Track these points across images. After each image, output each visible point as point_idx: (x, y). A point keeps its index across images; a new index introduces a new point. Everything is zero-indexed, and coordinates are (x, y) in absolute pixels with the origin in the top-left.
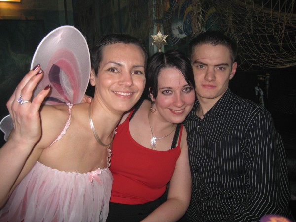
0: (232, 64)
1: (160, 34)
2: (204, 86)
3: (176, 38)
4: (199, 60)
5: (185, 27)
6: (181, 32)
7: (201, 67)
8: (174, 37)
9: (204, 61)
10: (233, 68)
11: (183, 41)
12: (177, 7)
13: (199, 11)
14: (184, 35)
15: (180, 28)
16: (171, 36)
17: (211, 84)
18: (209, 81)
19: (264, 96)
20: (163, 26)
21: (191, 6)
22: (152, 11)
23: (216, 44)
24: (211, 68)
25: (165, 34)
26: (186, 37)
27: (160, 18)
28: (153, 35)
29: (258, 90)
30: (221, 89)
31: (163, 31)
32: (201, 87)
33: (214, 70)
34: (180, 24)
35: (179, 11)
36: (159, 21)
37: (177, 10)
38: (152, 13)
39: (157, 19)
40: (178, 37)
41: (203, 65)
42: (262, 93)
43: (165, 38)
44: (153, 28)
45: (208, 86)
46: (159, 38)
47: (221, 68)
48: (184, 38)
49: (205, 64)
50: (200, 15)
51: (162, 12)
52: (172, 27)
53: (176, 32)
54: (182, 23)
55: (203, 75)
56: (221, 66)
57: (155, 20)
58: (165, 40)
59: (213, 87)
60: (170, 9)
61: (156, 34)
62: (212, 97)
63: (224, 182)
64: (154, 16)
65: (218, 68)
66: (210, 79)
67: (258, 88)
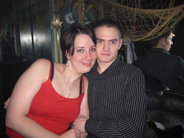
0: (120, 39)
1: (57, 21)
2: (103, 54)
3: (68, 24)
4: (99, 38)
5: (74, 16)
6: (71, 20)
7: (101, 42)
8: (67, 23)
9: (102, 38)
10: (121, 42)
11: (73, 25)
12: (68, 3)
13: (82, 6)
14: (73, 22)
15: (70, 17)
16: (65, 22)
17: (107, 53)
18: (106, 51)
19: (124, 59)
20: (60, 16)
21: (77, 3)
22: (52, 6)
23: (109, 27)
24: (107, 43)
25: (61, 21)
26: (74, 23)
27: (57, 11)
28: (53, 21)
29: (120, 56)
30: (113, 56)
31: (59, 19)
32: (101, 55)
33: (109, 44)
34: (70, 15)
35: (70, 6)
36: (56, 13)
37: (68, 5)
38: (52, 8)
39: (55, 11)
40: (69, 23)
41: (101, 40)
42: (123, 58)
43: (61, 24)
44: (52, 17)
45: (105, 54)
46: (57, 24)
47: (113, 42)
48: (73, 24)
49: (103, 40)
50: (83, 8)
51: (59, 7)
52: (65, 17)
53: (67, 20)
54: (72, 13)
55: (102, 47)
56: (113, 41)
57: (54, 12)
58: (60, 25)
59: (109, 55)
60: (64, 5)
61: (55, 21)
62: (108, 61)
63: (110, 116)
64: (53, 9)
65: (111, 43)
66: (106, 49)
67: (120, 55)
